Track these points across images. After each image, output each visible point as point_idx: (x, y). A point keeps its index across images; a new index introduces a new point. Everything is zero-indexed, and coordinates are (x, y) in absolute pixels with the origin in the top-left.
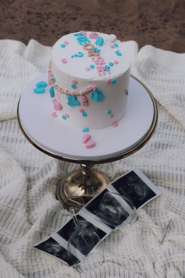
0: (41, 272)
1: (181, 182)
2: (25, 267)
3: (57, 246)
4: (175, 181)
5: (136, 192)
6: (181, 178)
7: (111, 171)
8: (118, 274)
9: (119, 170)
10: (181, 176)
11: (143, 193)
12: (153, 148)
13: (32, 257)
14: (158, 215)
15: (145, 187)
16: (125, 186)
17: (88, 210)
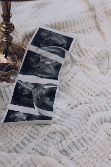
0: (19, 144)
1: (82, 23)
2: (3, 147)
3: (20, 114)
4: (76, 24)
5: (56, 42)
6: (81, 20)
7: (16, 38)
8: (95, 111)
9: (25, 33)
10: (79, 18)
11: (63, 41)
12: (35, 9)
13: (2, 135)
14: (84, 55)
15: (60, 36)
16: (44, 42)
17: (24, 74)
